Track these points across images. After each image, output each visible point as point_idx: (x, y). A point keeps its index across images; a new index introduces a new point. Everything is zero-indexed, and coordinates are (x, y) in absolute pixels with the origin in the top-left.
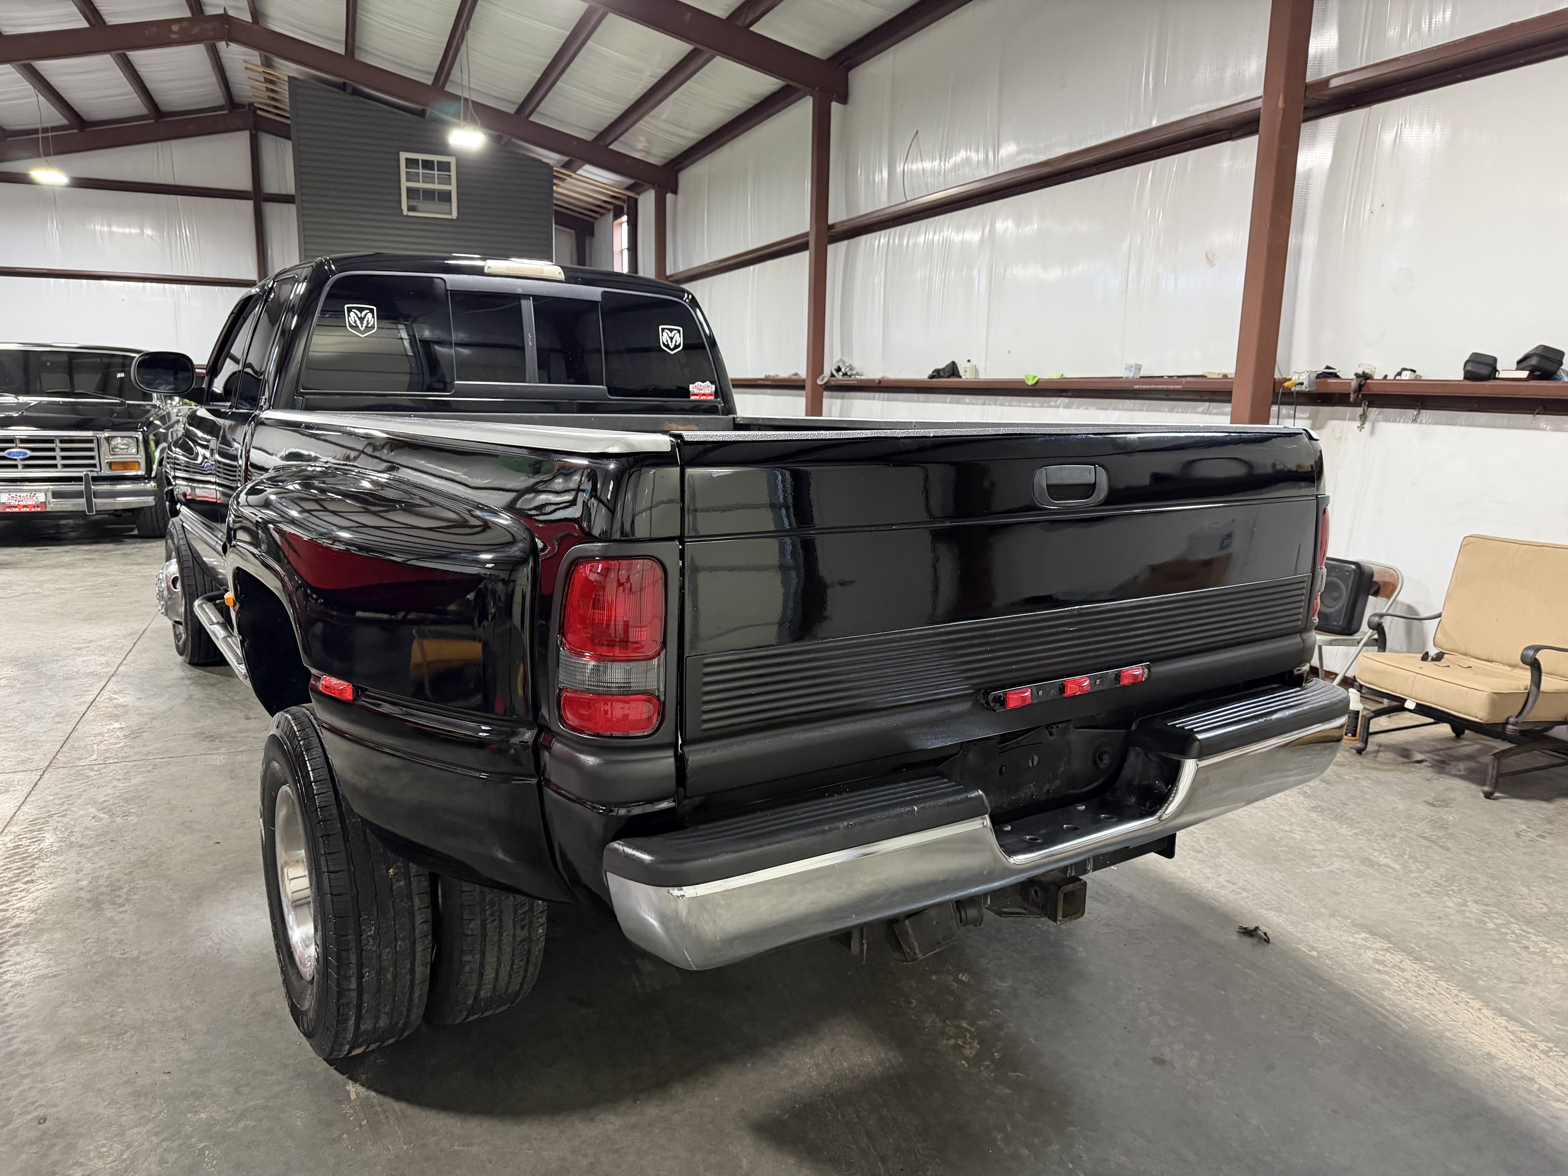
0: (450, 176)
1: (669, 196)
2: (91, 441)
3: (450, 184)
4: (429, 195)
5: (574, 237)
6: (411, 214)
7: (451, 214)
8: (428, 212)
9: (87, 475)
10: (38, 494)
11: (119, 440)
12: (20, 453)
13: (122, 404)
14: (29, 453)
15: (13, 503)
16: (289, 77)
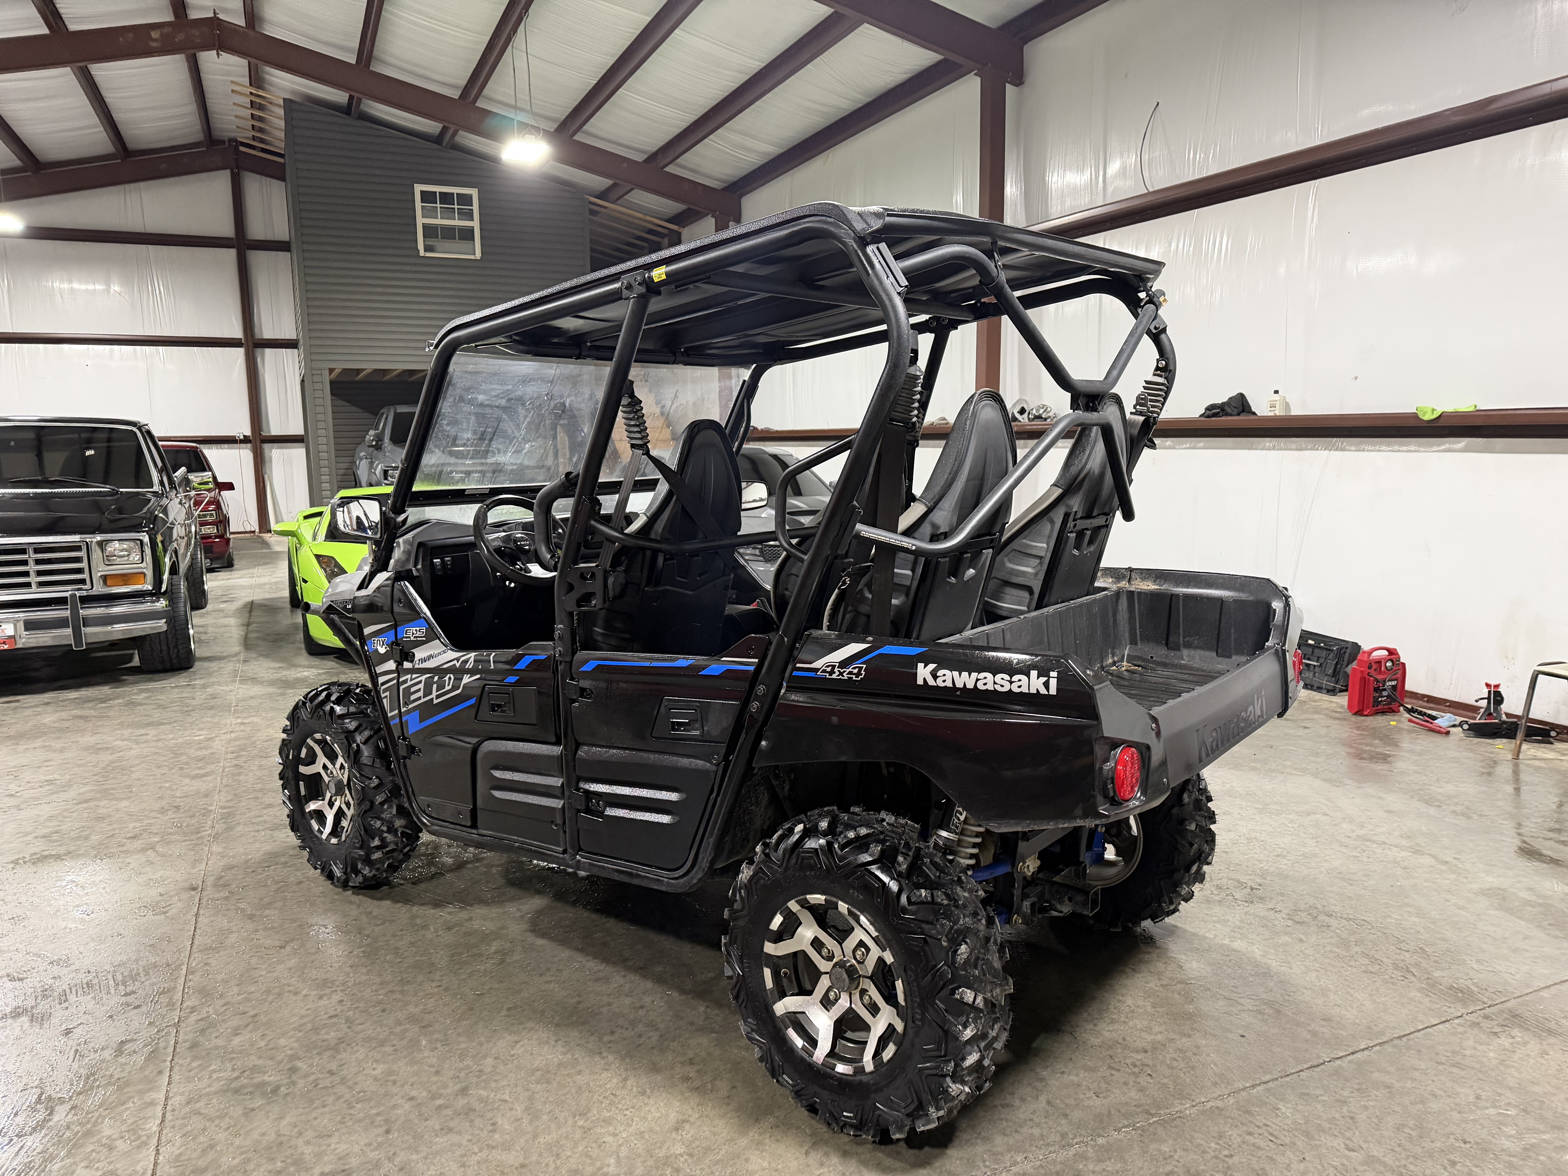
0: (472, 210)
2: (78, 548)
4: (449, 233)
6: (428, 254)
7: (474, 254)
8: (448, 252)
9: (73, 596)
10: (4, 626)
11: (117, 545)
13: (114, 493)
16: (284, 99)
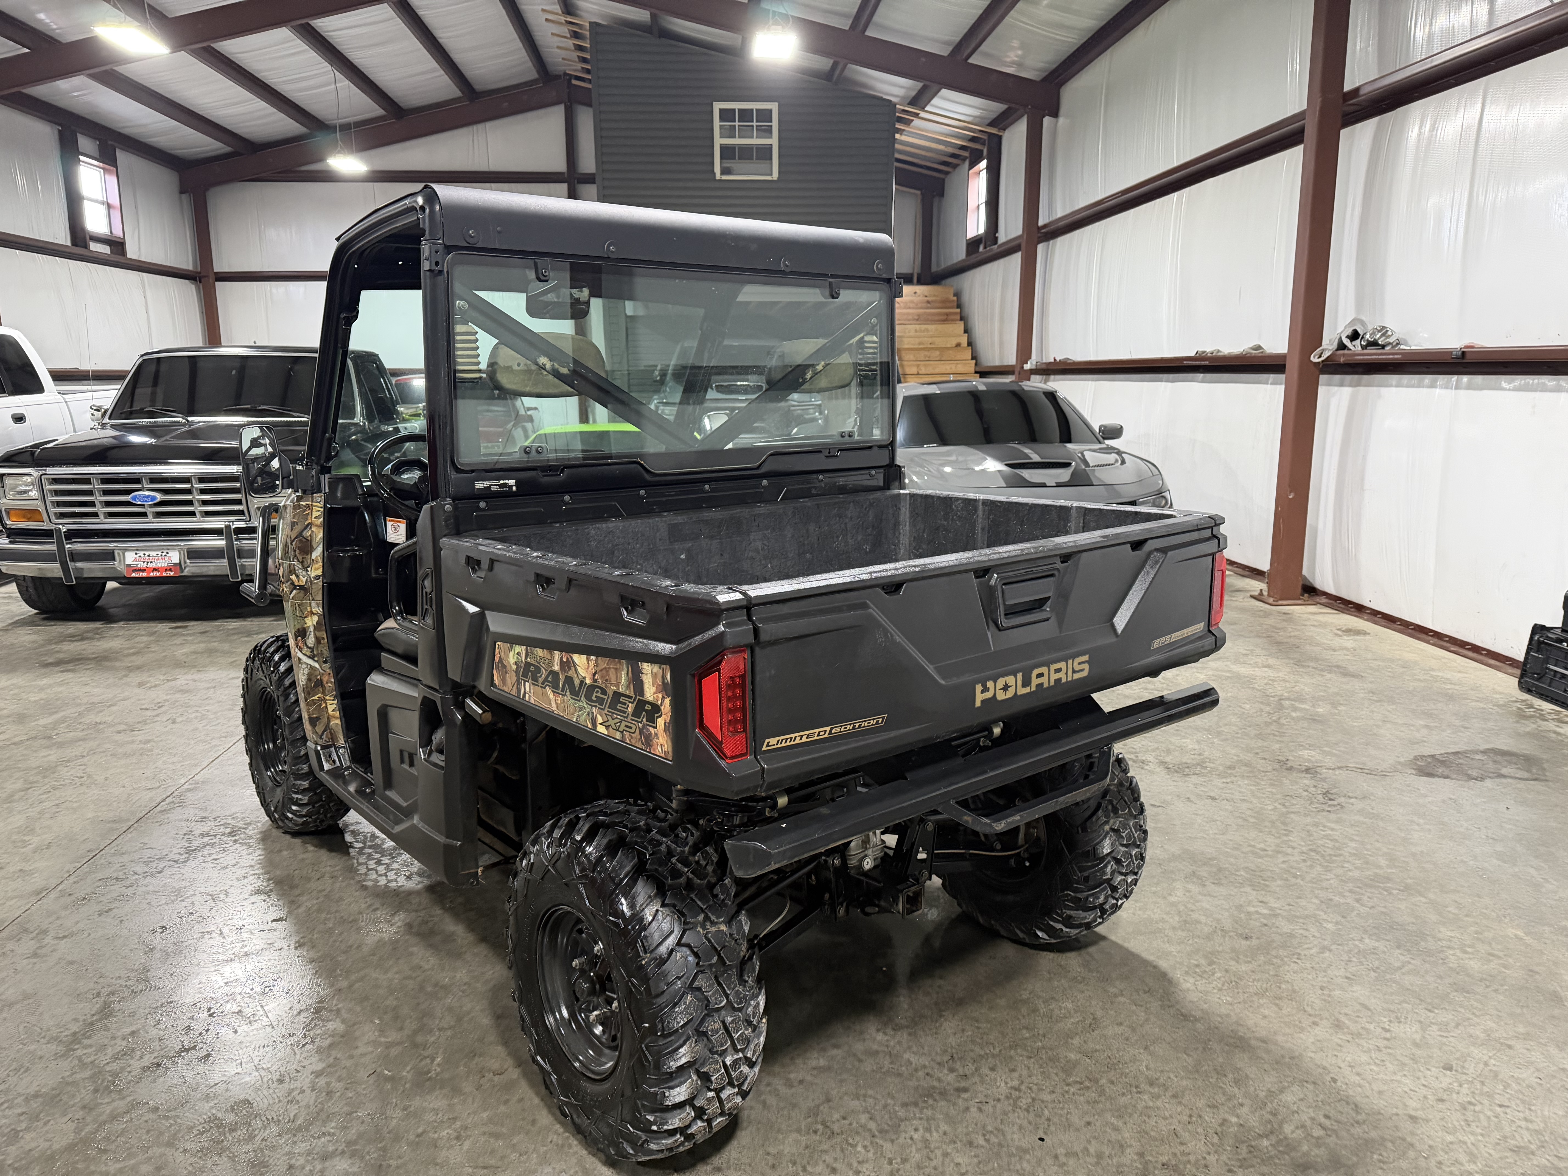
0: (771, 126)
1: (1047, 121)
2: (237, 479)
3: (771, 137)
4: (745, 153)
5: (920, 197)
6: (725, 177)
7: (771, 175)
8: (744, 173)
9: (230, 526)
10: (171, 553)
12: (148, 496)
14: (159, 497)
15: (141, 565)
16: (590, 23)
